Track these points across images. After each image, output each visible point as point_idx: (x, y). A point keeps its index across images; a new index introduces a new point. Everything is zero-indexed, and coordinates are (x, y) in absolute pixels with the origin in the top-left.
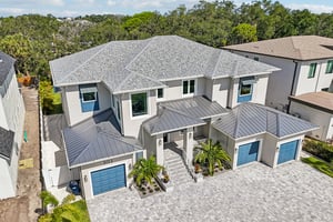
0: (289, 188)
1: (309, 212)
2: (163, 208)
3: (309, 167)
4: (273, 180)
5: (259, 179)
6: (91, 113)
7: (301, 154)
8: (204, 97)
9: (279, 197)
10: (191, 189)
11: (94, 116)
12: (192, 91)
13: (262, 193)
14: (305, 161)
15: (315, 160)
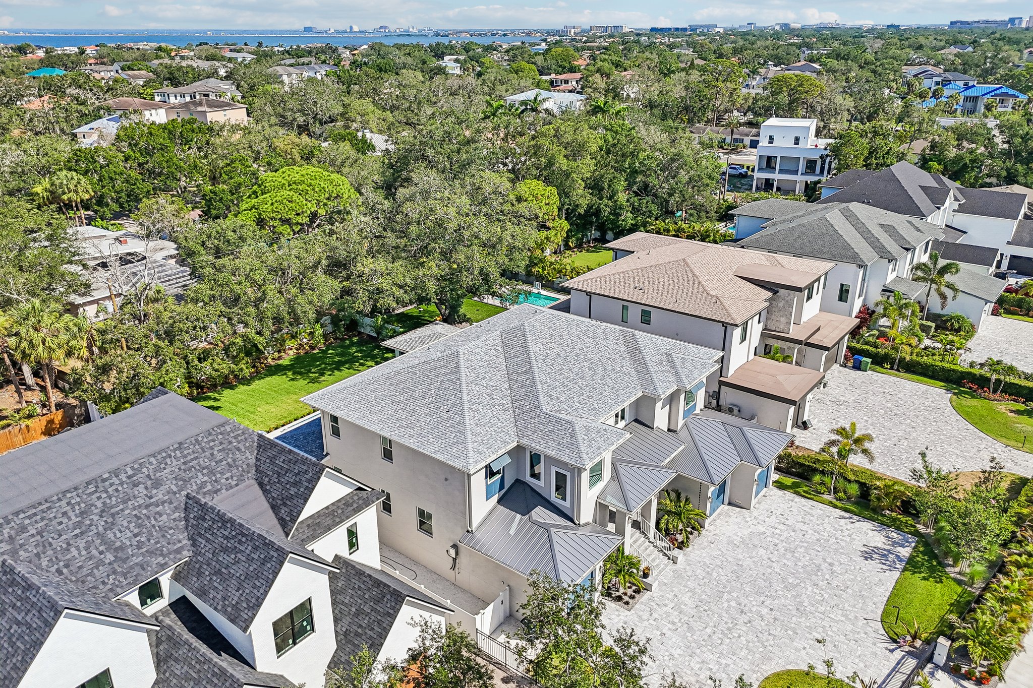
0: (786, 534)
1: (824, 560)
2: (668, 615)
3: (788, 495)
4: (761, 529)
5: (746, 532)
6: (495, 498)
7: (774, 476)
8: (636, 421)
9: (782, 550)
10: (678, 575)
11: (499, 501)
12: (623, 418)
13: (762, 552)
14: (780, 486)
15: (789, 481)
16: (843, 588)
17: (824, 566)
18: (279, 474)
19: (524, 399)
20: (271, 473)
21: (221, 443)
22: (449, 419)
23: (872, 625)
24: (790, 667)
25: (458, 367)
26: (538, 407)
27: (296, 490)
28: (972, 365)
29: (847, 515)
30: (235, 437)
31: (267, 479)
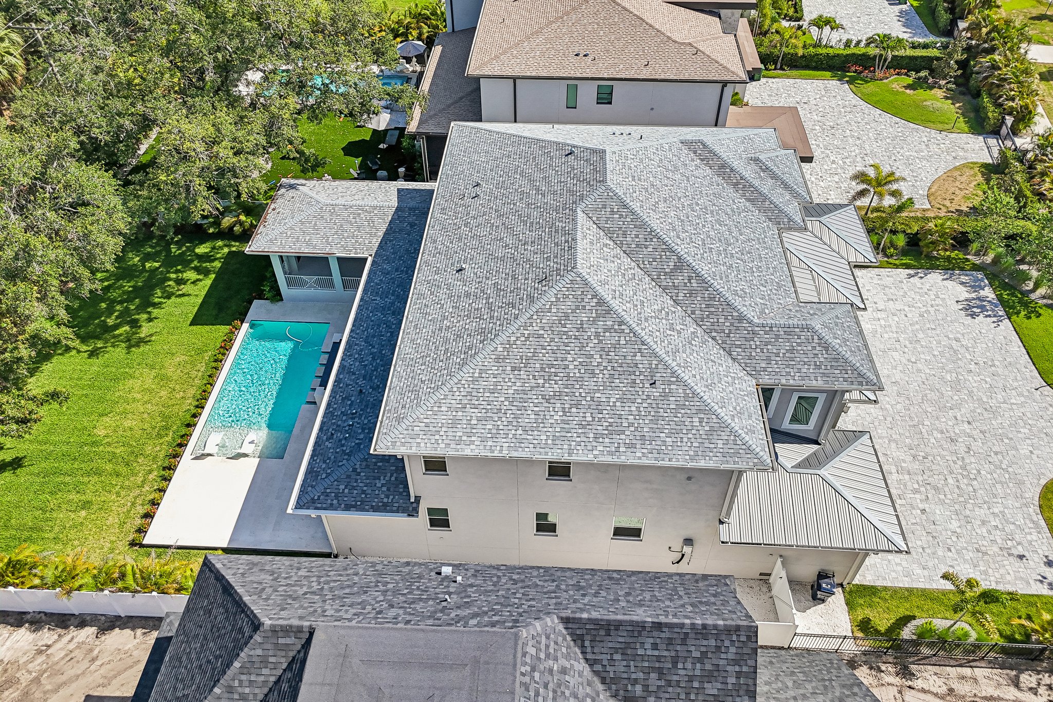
16: (990, 363)
17: (954, 343)
18: (660, 672)
19: (711, 313)
20: (641, 675)
21: (546, 686)
22: (665, 395)
23: (1046, 393)
24: (1043, 482)
25: (601, 302)
26: (741, 318)
27: (719, 686)
28: (848, 44)
29: (911, 272)
30: (548, 656)
31: (638, 688)
